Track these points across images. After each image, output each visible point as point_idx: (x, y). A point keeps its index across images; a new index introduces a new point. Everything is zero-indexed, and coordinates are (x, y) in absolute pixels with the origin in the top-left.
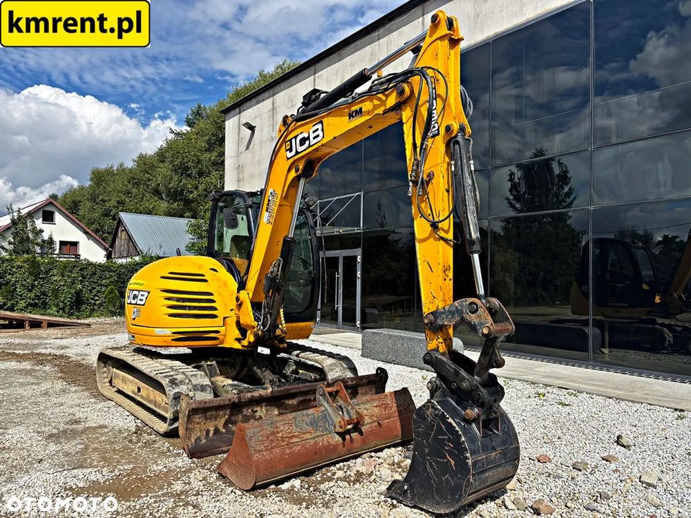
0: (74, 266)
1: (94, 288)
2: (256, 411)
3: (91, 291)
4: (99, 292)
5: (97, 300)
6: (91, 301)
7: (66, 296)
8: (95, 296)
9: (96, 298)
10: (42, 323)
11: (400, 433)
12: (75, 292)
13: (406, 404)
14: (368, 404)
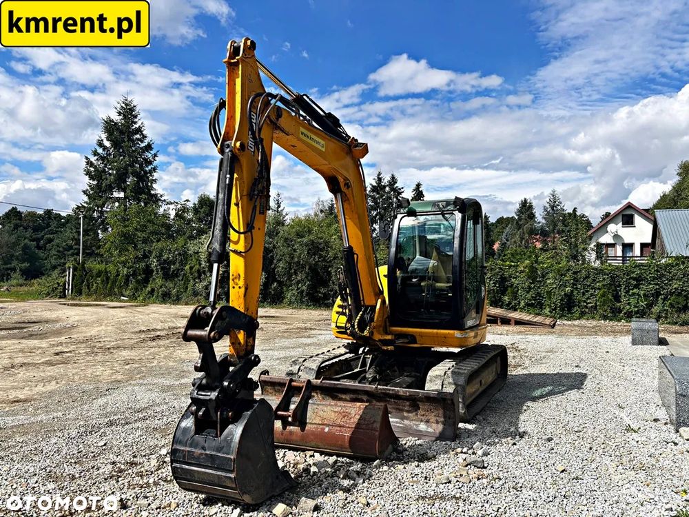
0: (568, 270)
1: (587, 291)
3: (584, 294)
4: (592, 295)
5: (590, 303)
6: (582, 304)
7: (557, 299)
8: (588, 298)
9: (589, 301)
10: (510, 320)
11: (347, 445)
12: (565, 294)
13: (372, 420)
14: (329, 407)
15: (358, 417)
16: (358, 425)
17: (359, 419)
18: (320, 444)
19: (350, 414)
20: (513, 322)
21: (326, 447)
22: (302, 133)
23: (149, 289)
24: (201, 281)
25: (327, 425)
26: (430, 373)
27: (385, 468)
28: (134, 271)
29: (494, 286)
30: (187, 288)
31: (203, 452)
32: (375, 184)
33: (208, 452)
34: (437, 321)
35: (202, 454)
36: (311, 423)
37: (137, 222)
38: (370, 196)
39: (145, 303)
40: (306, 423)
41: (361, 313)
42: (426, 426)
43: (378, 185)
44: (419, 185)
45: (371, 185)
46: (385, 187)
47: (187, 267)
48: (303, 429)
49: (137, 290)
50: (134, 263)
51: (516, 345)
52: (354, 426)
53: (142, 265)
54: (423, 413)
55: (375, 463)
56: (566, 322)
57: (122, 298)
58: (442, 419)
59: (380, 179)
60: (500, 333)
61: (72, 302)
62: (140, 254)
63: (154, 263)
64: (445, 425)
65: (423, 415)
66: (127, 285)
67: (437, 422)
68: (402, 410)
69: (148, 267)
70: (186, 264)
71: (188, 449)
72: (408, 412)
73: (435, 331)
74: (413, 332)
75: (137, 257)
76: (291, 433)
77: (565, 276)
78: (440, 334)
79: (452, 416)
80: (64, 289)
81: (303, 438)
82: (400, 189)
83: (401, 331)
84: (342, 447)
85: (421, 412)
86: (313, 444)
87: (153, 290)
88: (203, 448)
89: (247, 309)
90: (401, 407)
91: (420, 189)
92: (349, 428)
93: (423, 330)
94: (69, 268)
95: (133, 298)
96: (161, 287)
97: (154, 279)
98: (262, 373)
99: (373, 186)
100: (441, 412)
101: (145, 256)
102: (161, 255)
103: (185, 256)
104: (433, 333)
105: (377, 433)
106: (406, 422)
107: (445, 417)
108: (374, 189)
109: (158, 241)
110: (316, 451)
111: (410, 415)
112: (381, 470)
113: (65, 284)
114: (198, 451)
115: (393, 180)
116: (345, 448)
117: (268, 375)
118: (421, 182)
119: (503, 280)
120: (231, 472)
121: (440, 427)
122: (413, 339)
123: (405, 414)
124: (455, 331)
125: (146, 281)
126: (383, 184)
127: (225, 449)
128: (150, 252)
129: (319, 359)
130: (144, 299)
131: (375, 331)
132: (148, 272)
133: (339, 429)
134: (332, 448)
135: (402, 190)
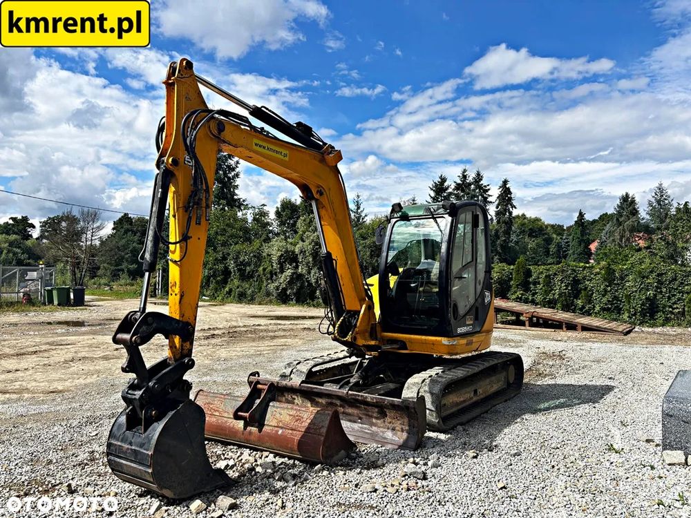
0: (651, 272)
1: (674, 295)
2: (295, 399)
3: (669, 298)
4: (679, 299)
5: (677, 308)
6: (667, 309)
7: (637, 304)
8: (674, 303)
9: (675, 306)
10: (577, 326)
11: (296, 448)
12: (646, 298)
13: (321, 425)
14: (286, 411)
15: (309, 421)
16: (308, 429)
17: (310, 424)
18: (274, 446)
19: (303, 418)
20: (579, 327)
21: (278, 449)
22: (256, 145)
23: (227, 289)
24: (273, 282)
25: (282, 428)
26: (410, 381)
27: (325, 473)
28: (214, 272)
29: (566, 289)
30: (261, 288)
31: (130, 447)
32: (459, 182)
33: (133, 448)
34: (426, 327)
35: (128, 449)
36: (268, 425)
37: (218, 226)
38: (454, 194)
39: (223, 303)
40: (264, 425)
41: (342, 318)
42: (393, 434)
43: (463, 183)
44: (505, 182)
45: (455, 182)
46: (470, 184)
47: (261, 268)
48: (260, 431)
49: (216, 290)
50: (215, 265)
51: (564, 353)
52: (303, 430)
53: (221, 266)
54: (390, 420)
55: (316, 468)
56: (646, 329)
57: (204, 297)
58: (407, 428)
59: (465, 177)
60: (559, 339)
61: (161, 301)
62: (219, 256)
63: (232, 265)
64: (409, 434)
65: (390, 423)
66: (209, 286)
67: (402, 431)
68: (372, 417)
69: (226, 268)
70: (260, 265)
71: (119, 443)
72: (377, 418)
73: (424, 337)
74: (403, 337)
75: (216, 259)
76: (250, 433)
77: (647, 278)
78: (428, 340)
79: (416, 425)
80: (155, 289)
81: (260, 439)
82: (485, 186)
83: (392, 337)
84: (292, 450)
85: (388, 419)
86: (268, 445)
87: (231, 290)
88: (131, 444)
89: (182, 315)
90: (370, 413)
91: (507, 186)
92: (299, 431)
93: (412, 336)
94: (159, 269)
95: (213, 298)
96: (238, 288)
97: (232, 280)
98: (251, 375)
99: (458, 184)
100: (406, 420)
101: (224, 258)
102: (238, 257)
103: (259, 258)
104: (421, 340)
105: (322, 438)
106: (374, 429)
107: (409, 426)
108: (458, 187)
109: (235, 244)
110: (271, 453)
111: (378, 421)
112: (320, 474)
113: (155, 285)
114: (126, 446)
115: (479, 177)
116: (294, 451)
117: (259, 376)
118: (508, 179)
119: (576, 282)
120: (149, 467)
121: (405, 435)
122: (403, 345)
123: (374, 421)
124: (443, 338)
125: (225, 282)
126: (468, 181)
127: (146, 446)
128: (229, 254)
129: (312, 363)
130: (223, 299)
131: (358, 336)
132: (227, 273)
133: (290, 432)
134: (285, 450)
135: (488, 188)
